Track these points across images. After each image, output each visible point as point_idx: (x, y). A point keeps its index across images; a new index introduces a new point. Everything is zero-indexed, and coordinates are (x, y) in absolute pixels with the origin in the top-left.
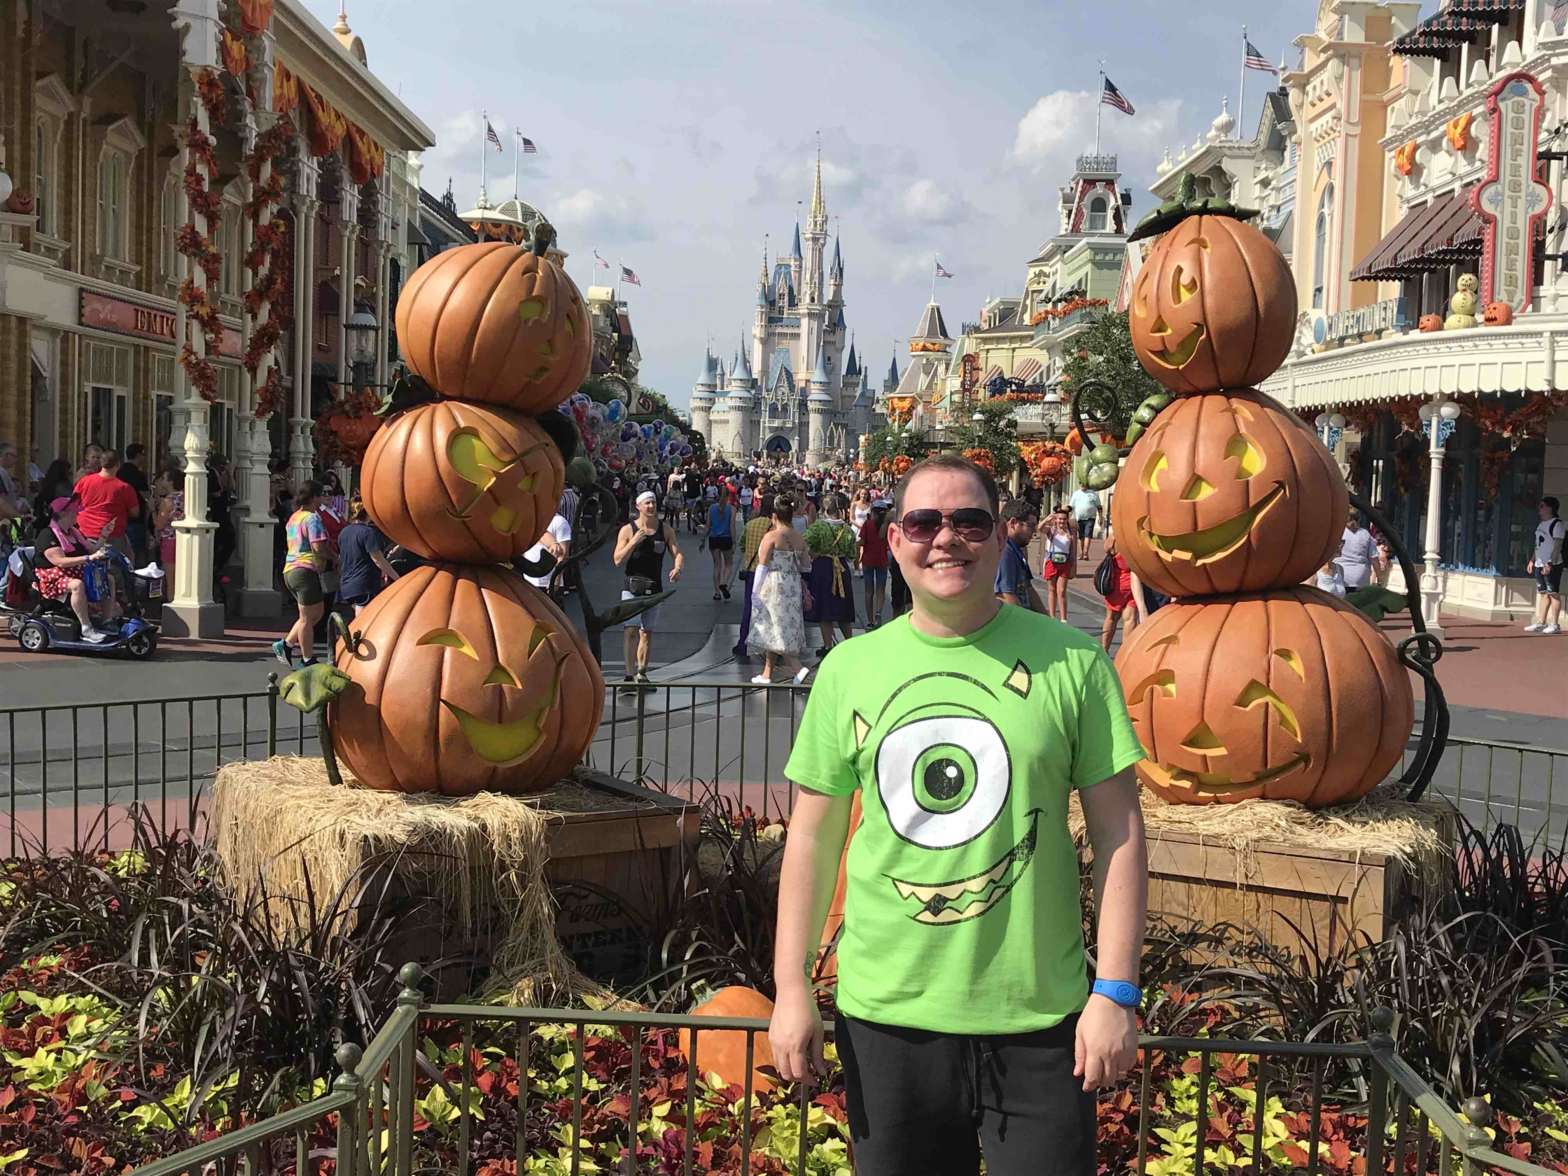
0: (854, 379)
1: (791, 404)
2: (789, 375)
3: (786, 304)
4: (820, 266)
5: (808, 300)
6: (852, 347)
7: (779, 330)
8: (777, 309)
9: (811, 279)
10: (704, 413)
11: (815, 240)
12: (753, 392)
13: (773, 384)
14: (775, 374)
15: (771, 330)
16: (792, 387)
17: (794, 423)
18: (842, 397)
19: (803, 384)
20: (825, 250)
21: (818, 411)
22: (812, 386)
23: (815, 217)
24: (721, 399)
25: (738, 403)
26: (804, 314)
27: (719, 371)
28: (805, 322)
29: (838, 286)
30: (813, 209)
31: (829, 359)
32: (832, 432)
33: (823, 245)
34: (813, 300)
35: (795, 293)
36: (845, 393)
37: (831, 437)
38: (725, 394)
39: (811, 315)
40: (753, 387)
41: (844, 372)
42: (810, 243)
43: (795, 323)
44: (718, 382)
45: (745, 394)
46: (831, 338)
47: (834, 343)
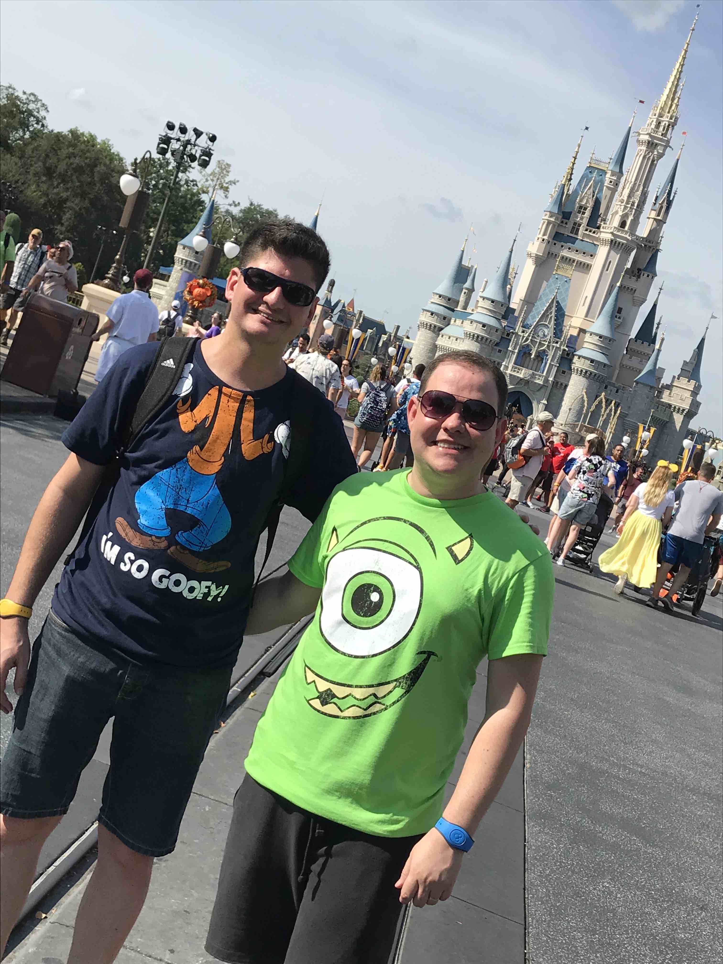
0: (644, 348)
1: (551, 353)
2: (560, 315)
3: (585, 222)
4: (646, 184)
5: (616, 222)
6: (655, 306)
7: (565, 253)
8: (570, 225)
9: (629, 197)
10: (429, 334)
11: (651, 145)
12: (504, 323)
13: (533, 320)
14: (541, 307)
15: (554, 250)
16: (558, 331)
17: (546, 380)
18: (622, 366)
19: (575, 333)
20: (660, 163)
21: (585, 374)
22: (588, 338)
23: (661, 115)
24: (459, 322)
25: (478, 331)
26: (604, 242)
27: (468, 285)
28: (603, 251)
29: (660, 223)
30: (661, 103)
31: (620, 310)
32: (599, 406)
33: (661, 156)
34: (623, 224)
35: (602, 210)
36: (626, 362)
37: (595, 415)
38: (464, 316)
39: (614, 244)
40: (505, 317)
41: (633, 335)
42: (644, 148)
43: (589, 249)
44: (462, 298)
45: (492, 322)
46: (632, 283)
47: (633, 291)
